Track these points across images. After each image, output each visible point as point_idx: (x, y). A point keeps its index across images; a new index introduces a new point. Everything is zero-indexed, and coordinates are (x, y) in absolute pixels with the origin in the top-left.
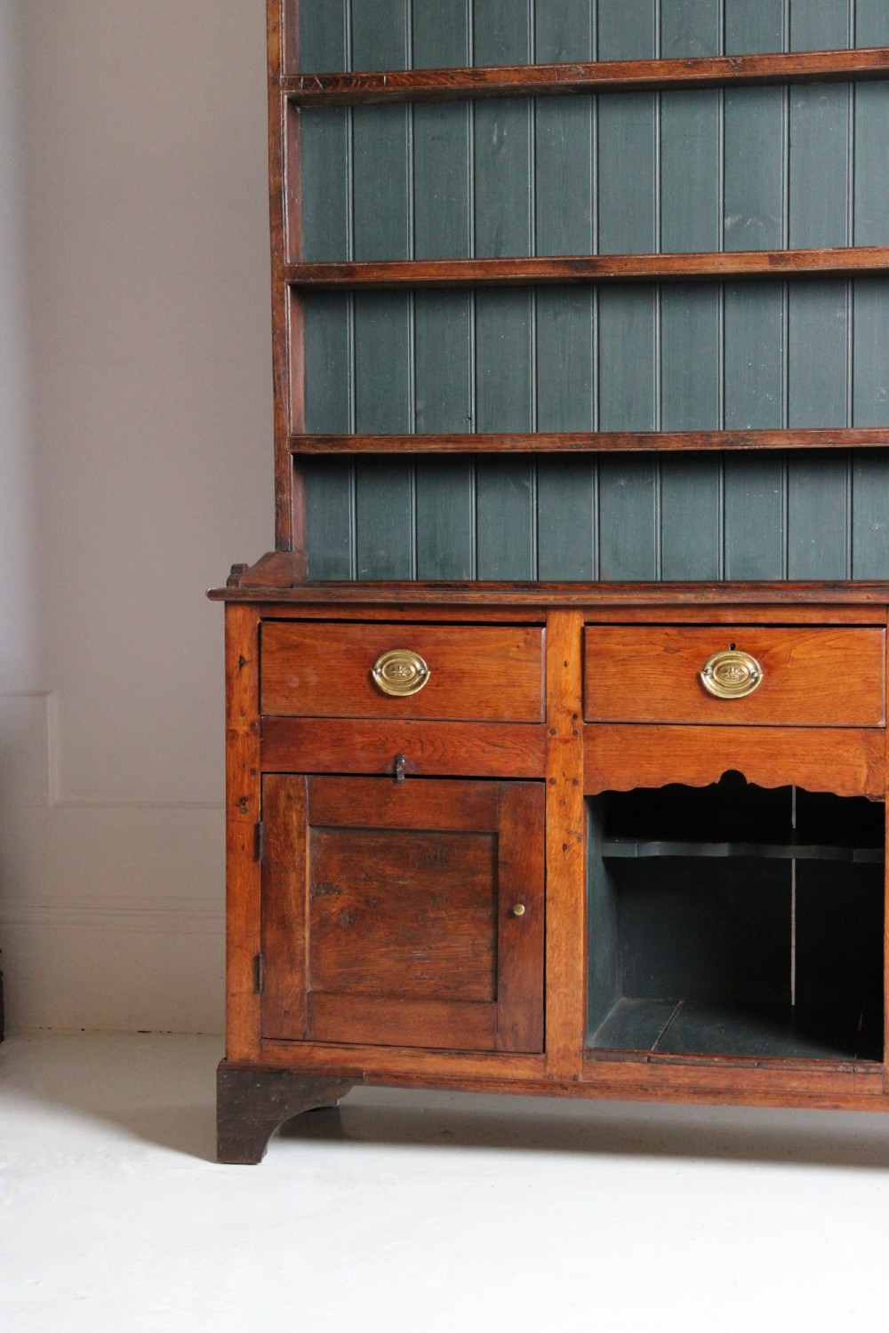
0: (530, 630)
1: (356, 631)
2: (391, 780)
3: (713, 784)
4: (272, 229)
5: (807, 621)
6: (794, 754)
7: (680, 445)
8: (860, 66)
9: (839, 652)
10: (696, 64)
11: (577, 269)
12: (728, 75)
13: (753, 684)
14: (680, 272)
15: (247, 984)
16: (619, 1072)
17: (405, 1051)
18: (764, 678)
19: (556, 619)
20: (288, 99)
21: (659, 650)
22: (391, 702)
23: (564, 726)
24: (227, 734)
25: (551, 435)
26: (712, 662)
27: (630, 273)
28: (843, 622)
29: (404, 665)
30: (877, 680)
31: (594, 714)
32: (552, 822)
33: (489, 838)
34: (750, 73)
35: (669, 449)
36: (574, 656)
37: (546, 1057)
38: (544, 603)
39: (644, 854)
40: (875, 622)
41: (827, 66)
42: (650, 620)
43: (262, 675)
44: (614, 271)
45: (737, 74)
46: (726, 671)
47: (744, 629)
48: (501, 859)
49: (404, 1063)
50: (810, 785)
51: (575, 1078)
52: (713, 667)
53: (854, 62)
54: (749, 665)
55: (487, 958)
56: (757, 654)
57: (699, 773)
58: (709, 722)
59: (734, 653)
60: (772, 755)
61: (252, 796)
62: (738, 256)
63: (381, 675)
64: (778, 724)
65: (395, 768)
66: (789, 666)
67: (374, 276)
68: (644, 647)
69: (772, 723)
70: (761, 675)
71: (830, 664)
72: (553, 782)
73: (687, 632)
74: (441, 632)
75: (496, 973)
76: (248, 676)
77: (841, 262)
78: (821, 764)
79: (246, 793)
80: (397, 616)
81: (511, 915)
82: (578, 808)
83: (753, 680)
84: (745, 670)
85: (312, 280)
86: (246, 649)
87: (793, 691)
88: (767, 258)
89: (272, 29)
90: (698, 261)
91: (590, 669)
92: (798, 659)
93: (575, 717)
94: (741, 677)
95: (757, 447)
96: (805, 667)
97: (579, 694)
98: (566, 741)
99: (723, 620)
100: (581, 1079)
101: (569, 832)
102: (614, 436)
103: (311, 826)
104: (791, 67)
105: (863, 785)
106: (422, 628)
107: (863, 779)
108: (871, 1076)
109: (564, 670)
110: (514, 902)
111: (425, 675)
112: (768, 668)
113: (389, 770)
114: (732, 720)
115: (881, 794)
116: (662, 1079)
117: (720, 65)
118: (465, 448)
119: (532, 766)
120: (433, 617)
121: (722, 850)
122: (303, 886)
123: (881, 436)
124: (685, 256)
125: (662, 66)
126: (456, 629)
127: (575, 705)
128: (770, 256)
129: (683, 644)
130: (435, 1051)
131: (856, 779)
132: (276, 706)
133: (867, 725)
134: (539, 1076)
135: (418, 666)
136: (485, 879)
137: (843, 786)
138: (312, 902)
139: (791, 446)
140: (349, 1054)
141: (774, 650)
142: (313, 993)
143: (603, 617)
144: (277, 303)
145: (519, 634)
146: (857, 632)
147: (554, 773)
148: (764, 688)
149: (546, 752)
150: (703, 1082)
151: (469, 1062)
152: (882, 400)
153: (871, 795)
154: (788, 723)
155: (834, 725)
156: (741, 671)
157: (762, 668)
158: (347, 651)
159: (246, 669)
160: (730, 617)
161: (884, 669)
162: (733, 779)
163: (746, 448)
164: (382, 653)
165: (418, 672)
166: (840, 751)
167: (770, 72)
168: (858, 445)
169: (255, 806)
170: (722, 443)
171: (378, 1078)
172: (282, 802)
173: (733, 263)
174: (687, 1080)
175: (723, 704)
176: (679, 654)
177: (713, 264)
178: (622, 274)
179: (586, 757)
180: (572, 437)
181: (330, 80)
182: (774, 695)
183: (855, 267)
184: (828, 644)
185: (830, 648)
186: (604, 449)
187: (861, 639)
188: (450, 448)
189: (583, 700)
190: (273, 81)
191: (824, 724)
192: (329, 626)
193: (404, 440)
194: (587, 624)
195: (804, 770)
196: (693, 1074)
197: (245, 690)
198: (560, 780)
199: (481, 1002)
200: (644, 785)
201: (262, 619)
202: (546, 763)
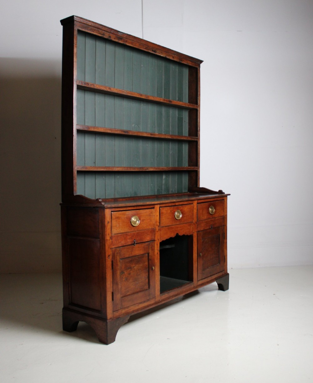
0: (152, 209)
1: (128, 213)
2: (133, 245)
9: (190, 209)
10: (141, 95)
11: (125, 133)
12: (145, 98)
16: (165, 296)
17: (137, 305)
19: (156, 206)
21: (170, 211)
22: (134, 228)
23: (157, 228)
31: (162, 225)
32: (156, 249)
33: (147, 254)
34: (148, 99)
36: (158, 214)
37: (155, 299)
40: (192, 203)
43: (112, 225)
44: (130, 134)
47: (179, 206)
48: (149, 258)
50: (185, 234)
51: (159, 300)
55: (147, 280)
56: (180, 210)
57: (173, 235)
58: (175, 224)
60: (181, 229)
61: (110, 254)
63: (132, 222)
65: (134, 242)
66: (185, 212)
69: (182, 223)
73: (172, 207)
75: (149, 283)
77: (159, 136)
79: (109, 254)
82: (159, 245)
86: (109, 219)
91: (161, 217)
93: (159, 226)
97: (159, 221)
98: (157, 232)
100: (160, 300)
102: (130, 168)
105: (191, 233)
106: (137, 211)
107: (191, 231)
108: (192, 285)
109: (157, 217)
115: (193, 234)
119: (153, 238)
120: (139, 208)
126: (143, 210)
127: (158, 224)
129: (172, 210)
130: (141, 303)
132: (114, 232)
133: (192, 221)
134: (155, 302)
136: (147, 263)
137: (189, 233)
140: (128, 309)
141: (183, 210)
143: (162, 205)
147: (156, 239)
149: (155, 234)
154: (184, 223)
155: (188, 222)
158: (127, 217)
159: (109, 224)
160: (177, 204)
162: (177, 235)
164: (132, 217)
165: (138, 221)
166: (189, 227)
169: (111, 257)
170: (145, 170)
172: (116, 254)
173: (146, 134)
175: (177, 221)
176: (172, 212)
179: (160, 235)
181: (85, 83)
187: (192, 206)
189: (160, 223)
192: (123, 212)
194: (160, 207)
195: (185, 231)
197: (109, 229)
198: (157, 240)
199: (147, 290)
200: (167, 238)
201: (112, 211)
202: (155, 237)
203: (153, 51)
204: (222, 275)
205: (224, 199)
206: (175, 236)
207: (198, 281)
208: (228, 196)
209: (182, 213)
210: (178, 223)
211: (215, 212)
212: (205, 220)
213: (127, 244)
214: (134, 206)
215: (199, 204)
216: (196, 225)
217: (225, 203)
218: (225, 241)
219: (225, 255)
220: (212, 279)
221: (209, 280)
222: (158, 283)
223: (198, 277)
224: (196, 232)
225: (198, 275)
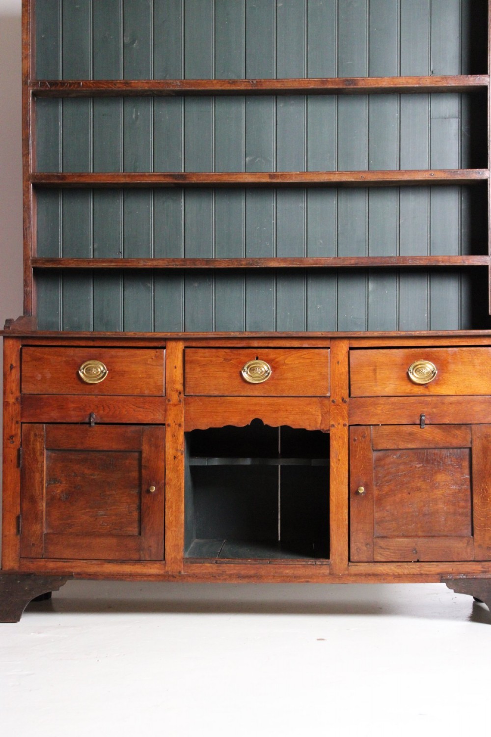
0: (158, 350)
1: (71, 351)
2: (88, 426)
3: (248, 425)
4: (23, 155)
5: (292, 346)
6: (286, 410)
7: (226, 265)
8: (312, 87)
9: (308, 361)
10: (234, 82)
11: (176, 179)
12: (249, 88)
13: (267, 376)
14: (226, 182)
15: (13, 530)
16: (202, 569)
17: (94, 562)
18: (272, 373)
19: (171, 345)
20: (32, 93)
21: (221, 360)
22: (88, 386)
23: (174, 397)
24: (3, 403)
25: (163, 260)
26: (247, 366)
27: (202, 182)
28: (310, 346)
29: (95, 368)
30: (326, 374)
31: (189, 391)
32: (168, 445)
33: (137, 454)
34: (260, 88)
35: (221, 267)
36: (179, 363)
37: (166, 562)
38: (166, 337)
39: (210, 464)
40: (324, 346)
41: (296, 86)
42: (217, 345)
43: (23, 374)
44: (194, 180)
45: (253, 88)
46: (254, 370)
47: (262, 349)
48: (143, 464)
49: (94, 569)
50: (294, 425)
51: (180, 572)
52: (248, 368)
53: (309, 85)
54: (265, 367)
55: (135, 514)
56: (269, 361)
57: (240, 420)
58: (245, 395)
59: (257, 361)
60: (276, 410)
61: (16, 435)
62: (254, 175)
63: (83, 373)
64: (279, 395)
65: (90, 419)
66: (284, 367)
67: (75, 180)
68: (214, 359)
69: (276, 395)
70: (271, 372)
71: (304, 366)
72: (169, 425)
73: (235, 351)
74: (113, 352)
75: (140, 521)
76: (15, 375)
77: (303, 178)
78: (299, 415)
79: (13, 433)
80: (91, 344)
81: (148, 491)
82: (181, 438)
83: (267, 374)
84: (263, 370)
85: (43, 181)
86: (14, 360)
87: (286, 379)
88: (268, 176)
89: (25, 58)
90: (235, 177)
91: (187, 370)
92: (288, 364)
93: (180, 393)
94: (261, 372)
95: (263, 266)
96: (292, 368)
97: (182, 382)
98: (175, 405)
99: (252, 345)
100: (183, 573)
101: (177, 450)
102: (194, 261)
103: (47, 449)
104: (279, 85)
105: (319, 425)
106: (104, 350)
107: (319, 422)
108: (324, 566)
109: (175, 370)
110: (150, 485)
111: (105, 373)
112: (274, 368)
113: (87, 420)
114: (256, 394)
115: (328, 429)
116: (223, 572)
117: (245, 83)
118: (120, 265)
119: (158, 418)
120: (110, 344)
121: (248, 462)
122: (43, 480)
123: (323, 262)
124: (229, 174)
125: (218, 82)
126: (122, 350)
127: (180, 387)
128: (270, 175)
129: (233, 357)
130: (110, 561)
131: (316, 422)
132: (29, 389)
133: (321, 395)
134: (162, 572)
135: (102, 368)
136: (135, 474)
137: (310, 425)
138: (47, 488)
139: (280, 266)
140: (65, 564)
141: (277, 360)
142: (47, 534)
143: (194, 344)
144: (26, 192)
145: (152, 352)
146: (316, 351)
147: (170, 420)
148: (272, 378)
149: (166, 411)
150: (243, 572)
151: (126, 566)
152: (321, 246)
153: (323, 429)
154: (284, 395)
155: (306, 395)
156: (261, 370)
157: (271, 369)
158: (66, 361)
159: (14, 371)
160: (256, 344)
161: (329, 368)
162: (257, 422)
163: (258, 266)
164: (84, 362)
165: (102, 372)
166: (309, 409)
167: (269, 88)
168: (311, 266)
169: (18, 440)
170: (246, 264)
171: (81, 576)
172: (32, 438)
173: (252, 178)
174: (235, 571)
175: (252, 386)
176: (231, 362)
177: (242, 178)
178: (198, 182)
179: (185, 413)
180: (173, 260)
181: (54, 83)
182: (277, 382)
183: (310, 181)
184: (303, 356)
185: (304, 358)
186: (189, 267)
187: (318, 354)
188: (113, 265)
189: (184, 385)
190: (25, 83)
191: (301, 395)
192: (56, 349)
193: (89, 262)
194: (186, 347)
195: (291, 418)
196: (237, 568)
197: (13, 382)
198: (172, 424)
199: (133, 536)
200: (215, 426)
201: (21, 345)
202: (165, 416)
207: (351, 561)
209: (274, 370)
211: (438, 379)
212: (390, 397)
213: (68, 420)
214: (93, 339)
215: (358, 352)
216: (346, 407)
220: (422, 572)
221: (406, 572)
222: (174, 529)
223: (352, 550)
224: (345, 425)
225: (352, 545)
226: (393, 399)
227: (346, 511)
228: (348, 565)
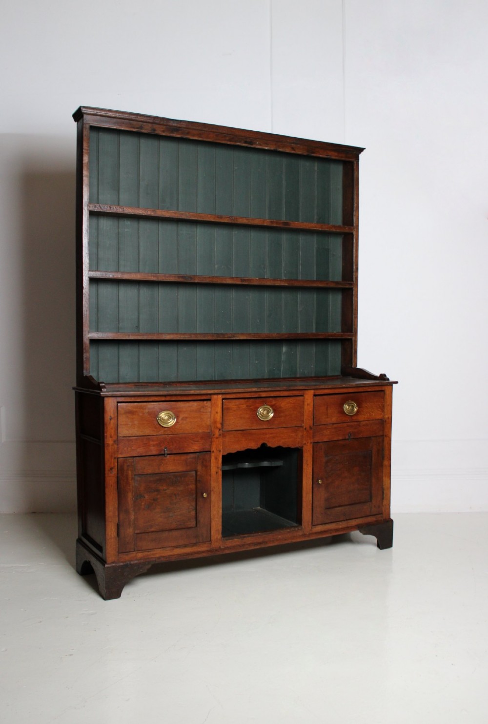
0: (206, 402)
1: (151, 405)
2: (162, 456)
5: (284, 395)
6: (280, 436)
9: (293, 404)
10: (221, 217)
11: (186, 280)
12: (230, 222)
13: (271, 416)
15: (113, 535)
16: (233, 543)
17: (167, 549)
18: (274, 413)
19: (214, 398)
21: (245, 406)
22: (163, 428)
23: (217, 433)
27: (201, 282)
28: (293, 395)
29: (168, 416)
30: (303, 412)
31: (225, 428)
32: (212, 465)
33: (194, 473)
34: (236, 222)
36: (219, 410)
37: (211, 542)
38: (211, 393)
40: (300, 394)
43: (119, 423)
44: (197, 281)
45: (232, 222)
46: (264, 412)
47: (268, 398)
48: (198, 479)
49: (168, 553)
50: (285, 445)
51: (220, 547)
52: (260, 411)
54: (270, 410)
55: (193, 513)
56: (271, 405)
57: (255, 445)
58: (258, 428)
59: (266, 406)
60: (274, 437)
61: (114, 467)
63: (160, 420)
66: (281, 410)
68: (240, 406)
69: (275, 427)
72: (213, 452)
73: (252, 400)
75: (196, 517)
76: (113, 423)
78: (287, 438)
79: (112, 466)
81: (202, 497)
82: (220, 460)
86: (112, 413)
87: (281, 417)
91: (224, 414)
92: (282, 407)
93: (220, 430)
96: (284, 409)
97: (221, 422)
98: (217, 438)
100: (222, 547)
101: (218, 468)
105: (297, 444)
106: (172, 403)
107: (298, 442)
108: (299, 530)
109: (217, 415)
110: (203, 493)
111: (175, 419)
113: (162, 453)
115: (301, 446)
119: (207, 447)
120: (175, 399)
126: (182, 403)
127: (219, 426)
129: (251, 404)
130: (177, 547)
131: (296, 442)
132: (122, 433)
133: (299, 426)
134: (209, 549)
136: (193, 486)
137: (292, 445)
140: (149, 553)
141: (277, 404)
143: (228, 396)
146: (297, 398)
147: (214, 449)
148: (274, 416)
149: (211, 442)
150: (255, 541)
151: (189, 549)
153: (298, 446)
154: (280, 427)
155: (291, 426)
157: (273, 410)
158: (148, 412)
159: (112, 421)
160: (263, 395)
162: (264, 445)
164: (160, 412)
166: (292, 434)
169: (116, 470)
170: (228, 337)
171: (160, 559)
172: (125, 467)
173: (231, 281)
175: (262, 422)
176: (251, 407)
177: (226, 280)
179: (223, 443)
182: (276, 419)
184: (290, 402)
187: (299, 400)
189: (222, 424)
191: (288, 426)
194: (223, 399)
195: (283, 441)
196: (253, 539)
197: (112, 429)
198: (215, 451)
199: (191, 528)
200: (239, 450)
201: (118, 402)
202: (211, 445)
203: (246, 142)
204: (377, 521)
205: (383, 389)
206: (258, 449)
207: (313, 525)
208: (394, 385)
209: (275, 411)
210: (265, 427)
211: (358, 412)
212: (333, 424)
213: (150, 453)
214: (165, 396)
215: (318, 398)
216: (311, 431)
217: (387, 397)
218: (385, 462)
219: (385, 487)
220: (349, 526)
221: (340, 527)
222: (217, 520)
223: (314, 519)
224: (311, 443)
225: (314, 516)
226: (335, 426)
227: (311, 495)
228: (312, 528)
